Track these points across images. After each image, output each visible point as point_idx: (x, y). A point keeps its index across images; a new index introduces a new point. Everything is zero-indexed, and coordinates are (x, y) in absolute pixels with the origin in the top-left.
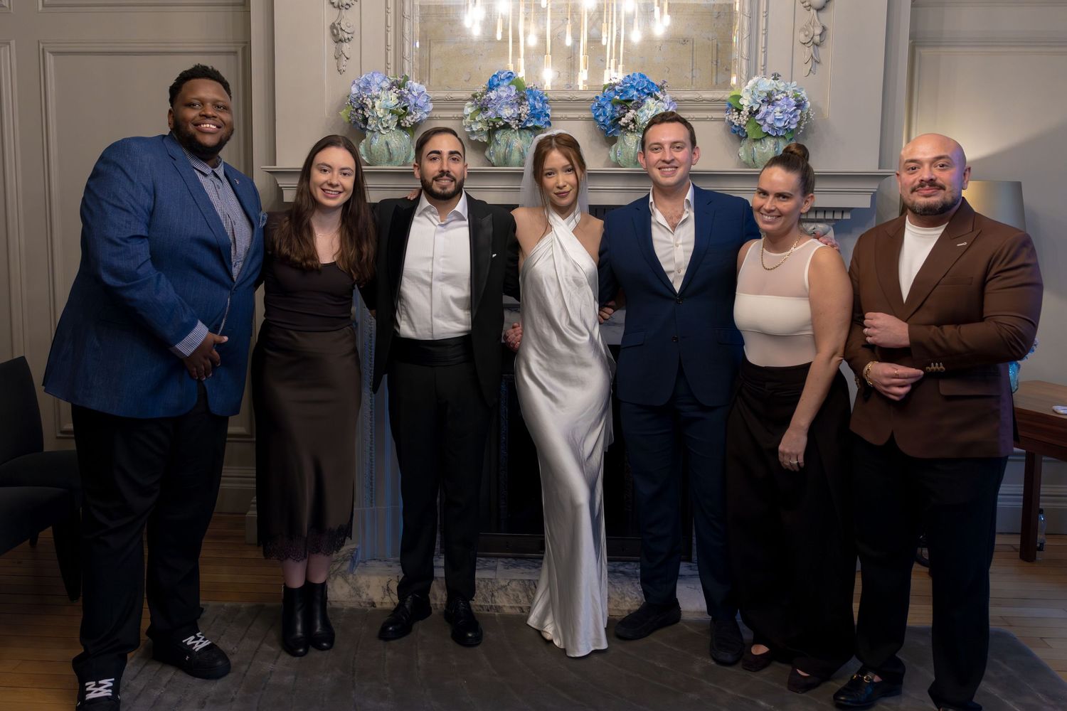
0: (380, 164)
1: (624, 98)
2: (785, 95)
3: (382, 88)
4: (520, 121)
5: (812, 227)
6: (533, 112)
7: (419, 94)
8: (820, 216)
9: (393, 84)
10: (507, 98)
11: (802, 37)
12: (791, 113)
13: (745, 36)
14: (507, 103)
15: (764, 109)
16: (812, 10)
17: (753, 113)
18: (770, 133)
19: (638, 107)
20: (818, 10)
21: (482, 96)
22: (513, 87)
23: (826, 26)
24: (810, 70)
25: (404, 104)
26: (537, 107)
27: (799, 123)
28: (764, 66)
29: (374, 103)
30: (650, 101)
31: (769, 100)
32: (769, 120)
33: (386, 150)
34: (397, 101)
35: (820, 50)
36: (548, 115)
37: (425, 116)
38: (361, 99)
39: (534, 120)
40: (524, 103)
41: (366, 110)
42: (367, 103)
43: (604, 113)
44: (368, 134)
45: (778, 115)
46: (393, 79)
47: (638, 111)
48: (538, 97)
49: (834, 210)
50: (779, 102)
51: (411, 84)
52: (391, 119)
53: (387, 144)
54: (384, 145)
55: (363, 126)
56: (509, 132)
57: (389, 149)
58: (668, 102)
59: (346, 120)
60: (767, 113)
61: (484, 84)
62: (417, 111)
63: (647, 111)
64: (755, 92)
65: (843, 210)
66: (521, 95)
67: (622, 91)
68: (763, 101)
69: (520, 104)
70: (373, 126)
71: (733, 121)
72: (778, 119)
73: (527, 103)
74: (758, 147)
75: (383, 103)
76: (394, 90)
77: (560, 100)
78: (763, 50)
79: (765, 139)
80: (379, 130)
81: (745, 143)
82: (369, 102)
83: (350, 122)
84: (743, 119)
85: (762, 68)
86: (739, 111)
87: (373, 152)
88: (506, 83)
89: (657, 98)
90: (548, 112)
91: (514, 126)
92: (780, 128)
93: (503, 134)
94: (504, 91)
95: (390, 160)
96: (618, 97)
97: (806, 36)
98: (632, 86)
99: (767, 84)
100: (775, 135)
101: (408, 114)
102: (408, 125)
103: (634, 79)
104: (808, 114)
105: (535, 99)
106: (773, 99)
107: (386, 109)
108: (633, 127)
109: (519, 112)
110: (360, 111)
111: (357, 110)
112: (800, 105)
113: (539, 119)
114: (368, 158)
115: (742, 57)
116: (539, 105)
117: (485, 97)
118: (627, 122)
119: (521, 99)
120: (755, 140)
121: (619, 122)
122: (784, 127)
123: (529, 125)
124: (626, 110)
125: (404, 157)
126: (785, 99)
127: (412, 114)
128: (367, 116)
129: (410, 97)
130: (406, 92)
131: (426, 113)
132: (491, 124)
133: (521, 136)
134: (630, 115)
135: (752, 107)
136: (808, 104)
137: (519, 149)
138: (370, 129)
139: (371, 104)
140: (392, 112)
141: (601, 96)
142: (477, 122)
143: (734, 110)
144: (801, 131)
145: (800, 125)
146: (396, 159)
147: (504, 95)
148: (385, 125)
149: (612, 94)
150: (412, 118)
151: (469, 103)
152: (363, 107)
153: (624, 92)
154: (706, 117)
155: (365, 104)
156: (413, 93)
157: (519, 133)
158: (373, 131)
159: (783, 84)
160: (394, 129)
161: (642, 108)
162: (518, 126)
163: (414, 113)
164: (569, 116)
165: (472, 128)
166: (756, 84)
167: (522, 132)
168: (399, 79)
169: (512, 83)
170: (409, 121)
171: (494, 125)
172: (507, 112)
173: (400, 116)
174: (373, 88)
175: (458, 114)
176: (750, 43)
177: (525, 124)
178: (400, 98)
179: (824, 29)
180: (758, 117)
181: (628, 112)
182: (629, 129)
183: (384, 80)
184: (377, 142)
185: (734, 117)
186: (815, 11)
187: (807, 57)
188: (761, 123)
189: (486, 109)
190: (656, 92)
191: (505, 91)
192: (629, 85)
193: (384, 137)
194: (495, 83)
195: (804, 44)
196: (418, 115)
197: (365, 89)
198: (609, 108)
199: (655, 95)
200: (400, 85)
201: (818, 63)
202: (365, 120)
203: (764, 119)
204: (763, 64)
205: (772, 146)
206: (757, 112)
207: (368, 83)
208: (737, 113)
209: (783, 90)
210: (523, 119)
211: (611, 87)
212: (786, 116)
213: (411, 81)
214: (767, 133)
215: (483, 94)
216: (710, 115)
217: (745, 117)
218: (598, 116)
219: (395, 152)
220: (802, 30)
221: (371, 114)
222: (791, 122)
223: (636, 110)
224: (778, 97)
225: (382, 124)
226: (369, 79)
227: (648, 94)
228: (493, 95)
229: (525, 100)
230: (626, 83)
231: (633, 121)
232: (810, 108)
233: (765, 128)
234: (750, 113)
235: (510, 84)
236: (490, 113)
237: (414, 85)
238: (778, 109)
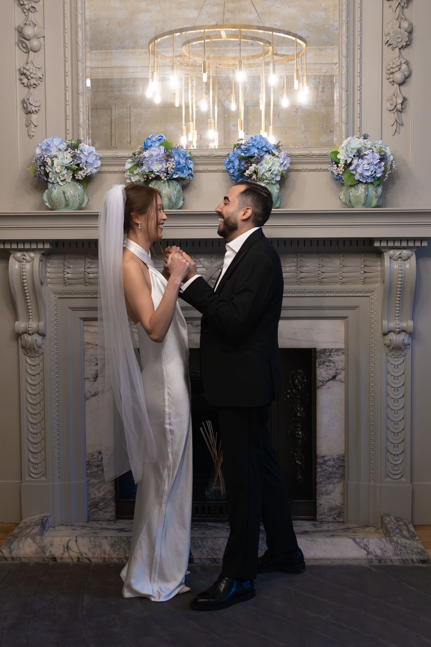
0: (60, 209)
1: (247, 155)
2: (371, 151)
3: (60, 150)
4: (167, 174)
5: (398, 253)
6: (178, 167)
7: (89, 154)
8: (404, 244)
9: (68, 146)
10: (156, 156)
11: (388, 105)
12: (376, 165)
13: (344, 105)
14: (157, 160)
15: (355, 162)
16: (395, 85)
17: (347, 165)
18: (361, 180)
19: (259, 160)
20: (400, 85)
21: (139, 154)
22: (162, 148)
23: (407, 96)
24: (396, 131)
25: (77, 161)
26: (181, 163)
27: (384, 172)
28: (359, 128)
29: (53, 162)
30: (267, 157)
31: (359, 155)
32: (359, 170)
33: (63, 199)
34: (71, 160)
35: (403, 115)
36: (190, 169)
37: (95, 171)
38: (43, 158)
39: (179, 173)
40: (170, 160)
41: (47, 167)
42: (47, 161)
43: (233, 166)
44: (50, 186)
45: (366, 167)
46: (69, 142)
47: (259, 164)
48: (181, 155)
49: (414, 239)
50: (367, 157)
51: (83, 146)
52: (67, 173)
53: (64, 193)
54: (62, 193)
55: (46, 179)
56: (159, 183)
57: (65, 197)
58: (283, 157)
59: (32, 174)
60: (358, 165)
61: (141, 146)
62: (88, 167)
63: (265, 165)
64: (348, 149)
65: (421, 239)
66: (168, 153)
67: (246, 149)
68: (354, 156)
69: (167, 161)
70: (53, 179)
71: (333, 171)
72: (366, 170)
73: (173, 159)
74: (353, 192)
75: (60, 161)
76: (69, 151)
77: (201, 157)
78: (358, 116)
79: (357, 185)
80: (58, 182)
81: (344, 188)
82: (49, 161)
83: (36, 176)
84: (341, 170)
85: (358, 130)
86: (337, 163)
87: (53, 199)
88: (157, 144)
89: (274, 155)
90: (191, 166)
91: (163, 178)
92: (368, 176)
93: (155, 184)
94: (154, 150)
95: (67, 206)
96: (243, 154)
97: (391, 104)
98: (253, 145)
99: (356, 143)
100: (365, 182)
101: (81, 169)
102: (80, 178)
103: (256, 140)
104: (391, 165)
105: (179, 156)
106: (362, 154)
107: (62, 166)
108: (255, 178)
109: (166, 167)
110: (42, 168)
111: (40, 166)
112: (383, 158)
113: (183, 172)
114: (50, 204)
115: (341, 121)
116: (183, 161)
117: (141, 155)
118: (250, 173)
119: (168, 157)
120: (351, 186)
121: (245, 174)
122: (372, 175)
123: (175, 176)
124: (249, 165)
125: (78, 203)
126: (371, 154)
127: (83, 169)
128: (48, 171)
129: (81, 156)
130: (79, 152)
131: (95, 168)
132: (145, 177)
133: (169, 186)
134: (252, 168)
135: (346, 161)
136: (392, 158)
137: (168, 195)
138: (51, 181)
139: (50, 162)
140: (67, 168)
141: (231, 154)
142: (135, 175)
143: (334, 163)
144: (386, 178)
145: (386, 174)
146: (71, 205)
147: (155, 153)
148: (62, 179)
149: (239, 152)
150: (84, 173)
151: (130, 160)
152: (44, 164)
153: (248, 150)
154: (315, 168)
155: (46, 162)
156: (84, 153)
157: (168, 183)
158: (53, 183)
159: (370, 142)
160: (70, 181)
161: (262, 162)
162: (167, 178)
163: (85, 168)
164: (209, 169)
165: (131, 180)
166: (349, 143)
167: (170, 183)
168: (73, 142)
169: (161, 144)
170: (81, 175)
171: (148, 178)
172: (157, 168)
173: (75, 172)
174: (52, 150)
175: (120, 168)
176: (347, 111)
177: (172, 175)
178: (74, 157)
179: (405, 99)
180: (351, 168)
181: (251, 165)
182: (252, 178)
183: (62, 143)
184: (56, 192)
185: (334, 169)
186: (397, 86)
187: (393, 121)
188: (354, 172)
189: (142, 165)
190: (273, 150)
191: (157, 151)
192: (251, 145)
193: (61, 188)
194: (149, 145)
195: (390, 110)
196: (89, 170)
197: (46, 150)
198: (237, 163)
199: (272, 152)
200: (74, 147)
201: (402, 125)
202: (47, 175)
203: (354, 170)
204: (359, 127)
205: (363, 190)
206: (351, 164)
207: (49, 146)
208: (336, 165)
209: (369, 147)
210: (169, 173)
211: (238, 147)
212: (372, 167)
213: (83, 144)
214: (358, 180)
215: (140, 153)
216: (319, 166)
217: (341, 168)
218: (229, 169)
219: (71, 199)
220: (388, 100)
221: (50, 169)
222: (377, 172)
223: (257, 164)
224: (366, 153)
225: (60, 178)
226: (49, 143)
227: (266, 152)
228: (146, 154)
229: (171, 158)
230: (249, 143)
231: (255, 172)
232: (393, 160)
233: (357, 177)
234: (345, 164)
235: (160, 145)
236: (144, 168)
237: (86, 147)
238: (366, 162)
